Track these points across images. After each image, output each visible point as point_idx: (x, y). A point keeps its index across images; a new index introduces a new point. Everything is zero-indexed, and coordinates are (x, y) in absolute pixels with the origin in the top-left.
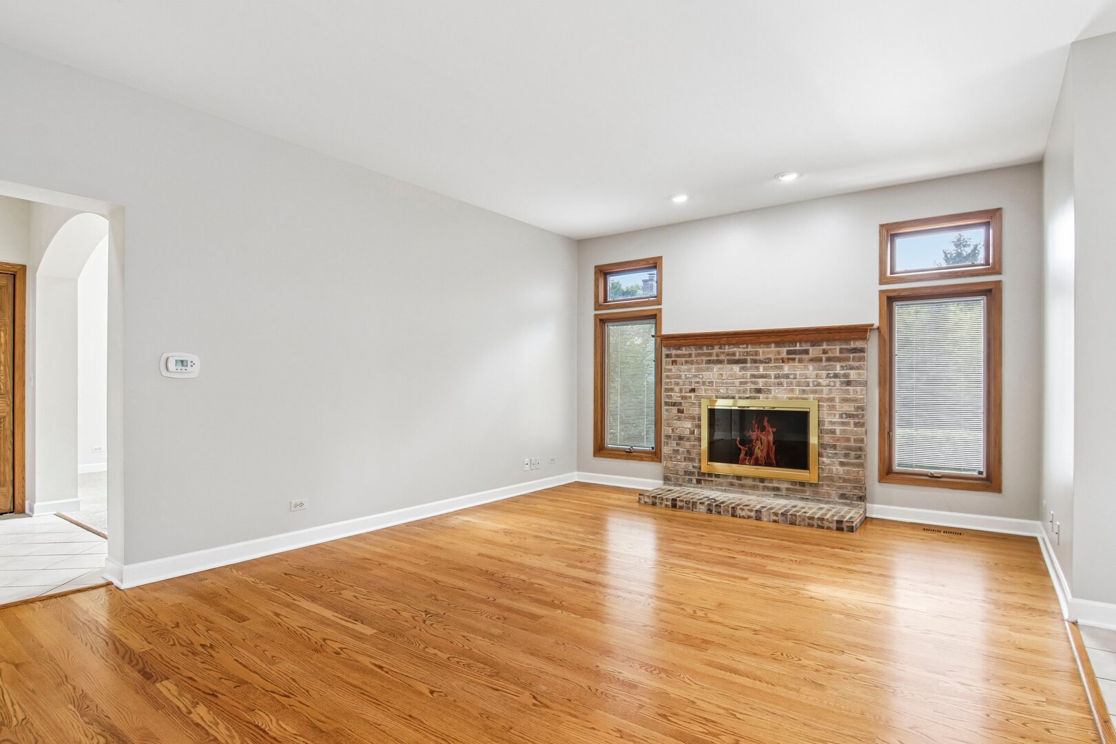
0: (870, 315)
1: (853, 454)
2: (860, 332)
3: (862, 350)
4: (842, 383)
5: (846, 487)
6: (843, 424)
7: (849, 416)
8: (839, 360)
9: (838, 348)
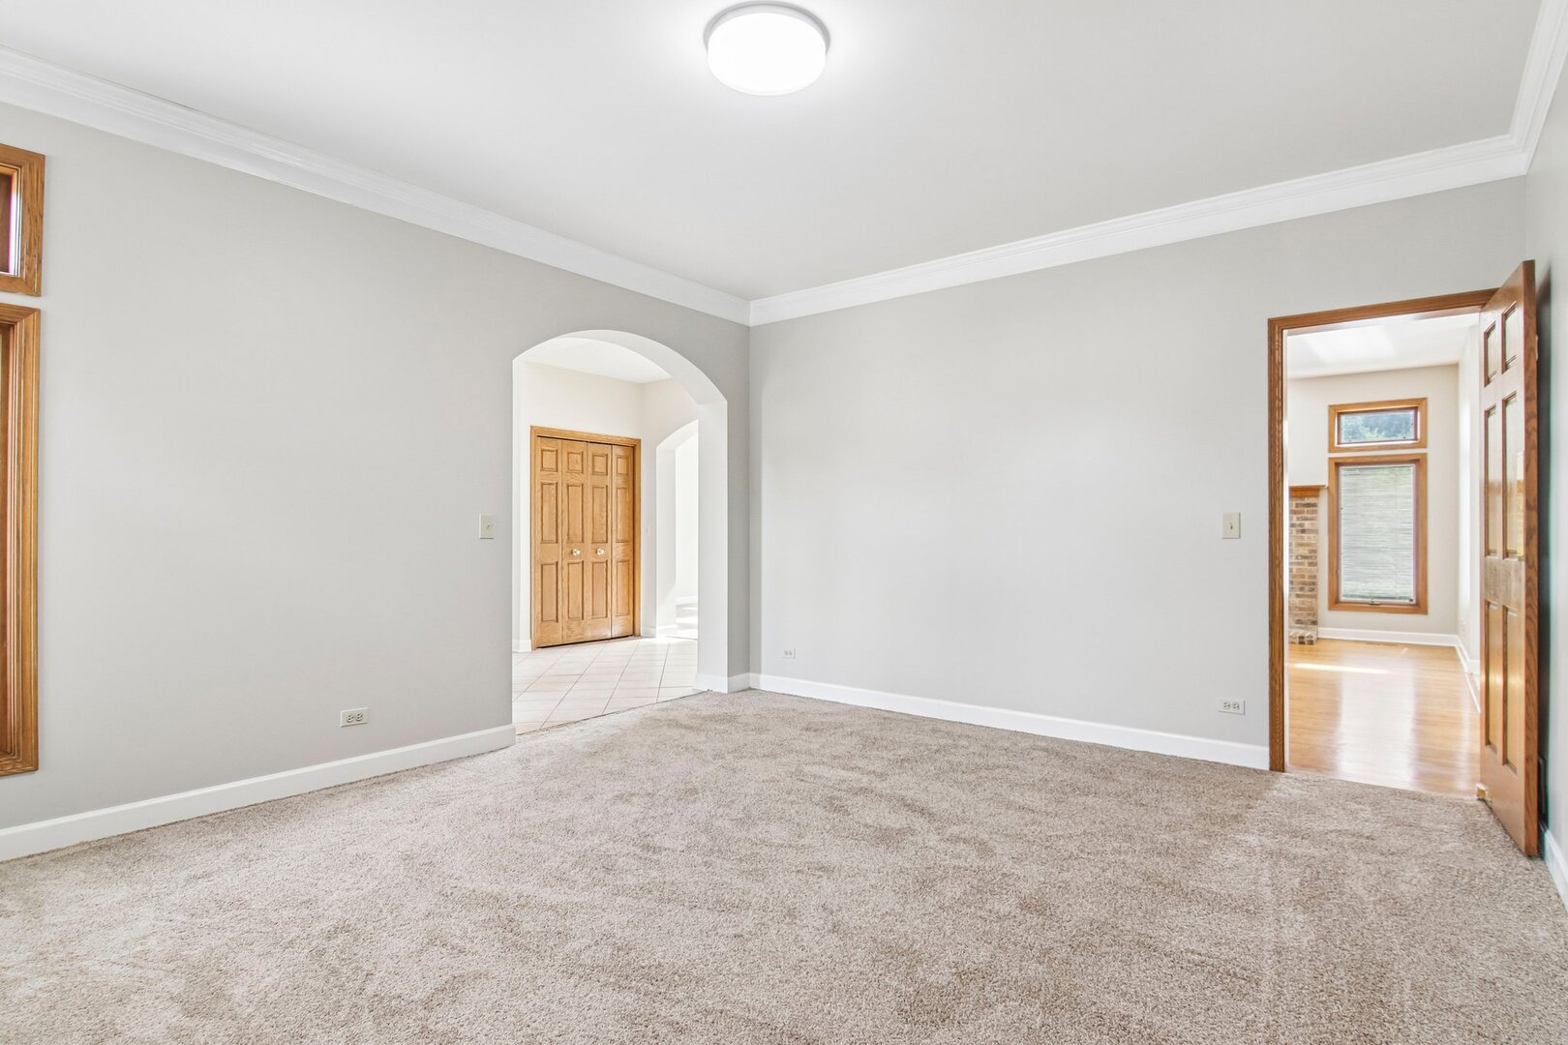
0: (1322, 478)
1: (1307, 588)
2: (1314, 491)
3: (1314, 505)
4: (1298, 531)
5: (1302, 615)
6: (1299, 564)
8: (1295, 512)
9: (1295, 503)
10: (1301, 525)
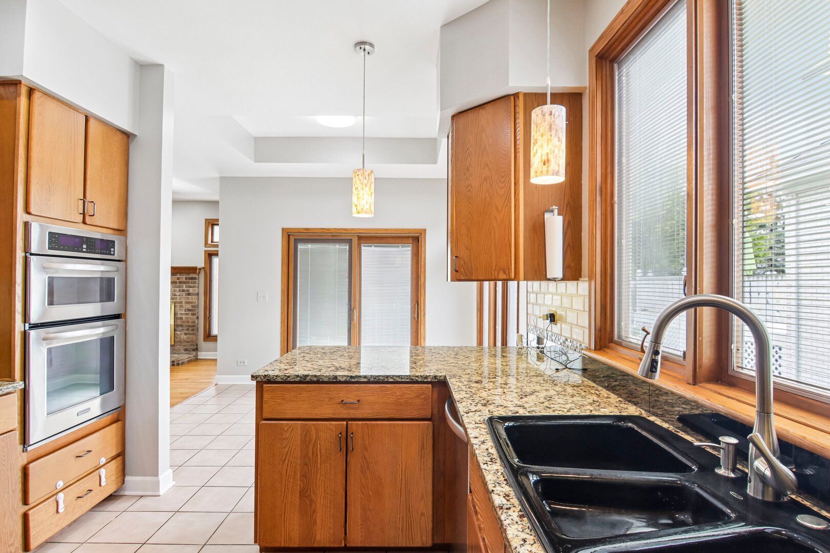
1: (190, 328)
3: (195, 279)
4: (186, 294)
5: (187, 345)
6: (187, 314)
7: (189, 310)
8: (185, 283)
9: (184, 277)
10: (188, 291)
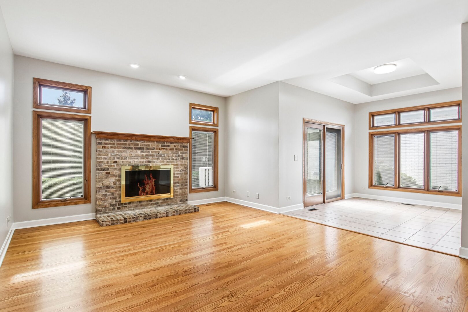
1: (184, 184)
4: (181, 158)
6: (181, 174)
7: (183, 170)
8: (180, 150)
9: (179, 145)
10: (182, 156)
